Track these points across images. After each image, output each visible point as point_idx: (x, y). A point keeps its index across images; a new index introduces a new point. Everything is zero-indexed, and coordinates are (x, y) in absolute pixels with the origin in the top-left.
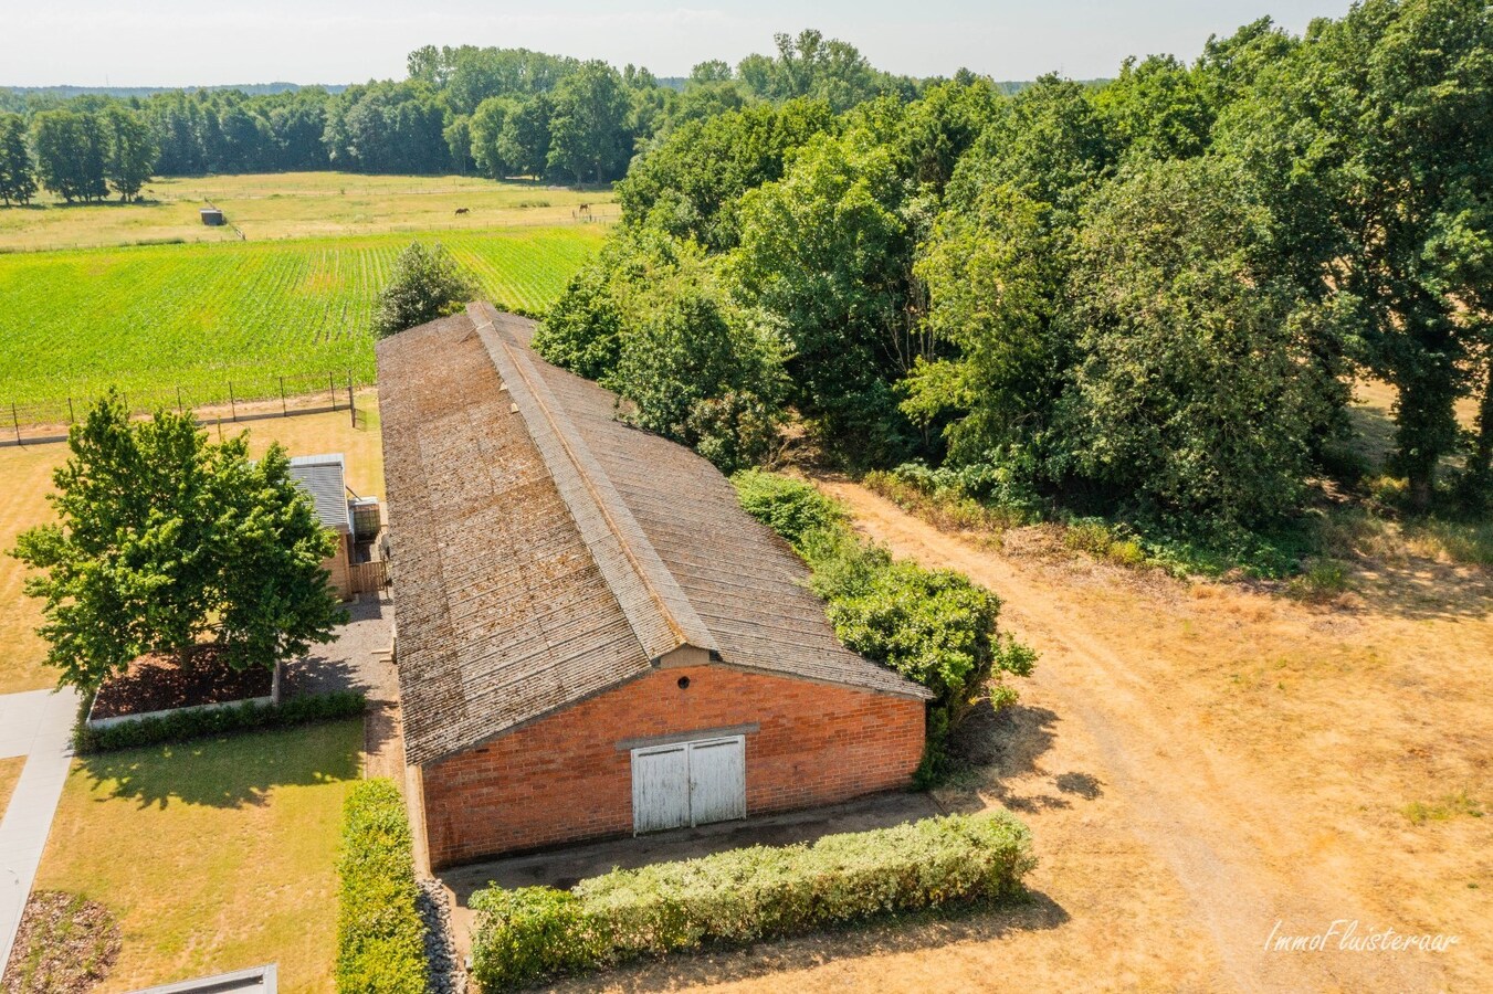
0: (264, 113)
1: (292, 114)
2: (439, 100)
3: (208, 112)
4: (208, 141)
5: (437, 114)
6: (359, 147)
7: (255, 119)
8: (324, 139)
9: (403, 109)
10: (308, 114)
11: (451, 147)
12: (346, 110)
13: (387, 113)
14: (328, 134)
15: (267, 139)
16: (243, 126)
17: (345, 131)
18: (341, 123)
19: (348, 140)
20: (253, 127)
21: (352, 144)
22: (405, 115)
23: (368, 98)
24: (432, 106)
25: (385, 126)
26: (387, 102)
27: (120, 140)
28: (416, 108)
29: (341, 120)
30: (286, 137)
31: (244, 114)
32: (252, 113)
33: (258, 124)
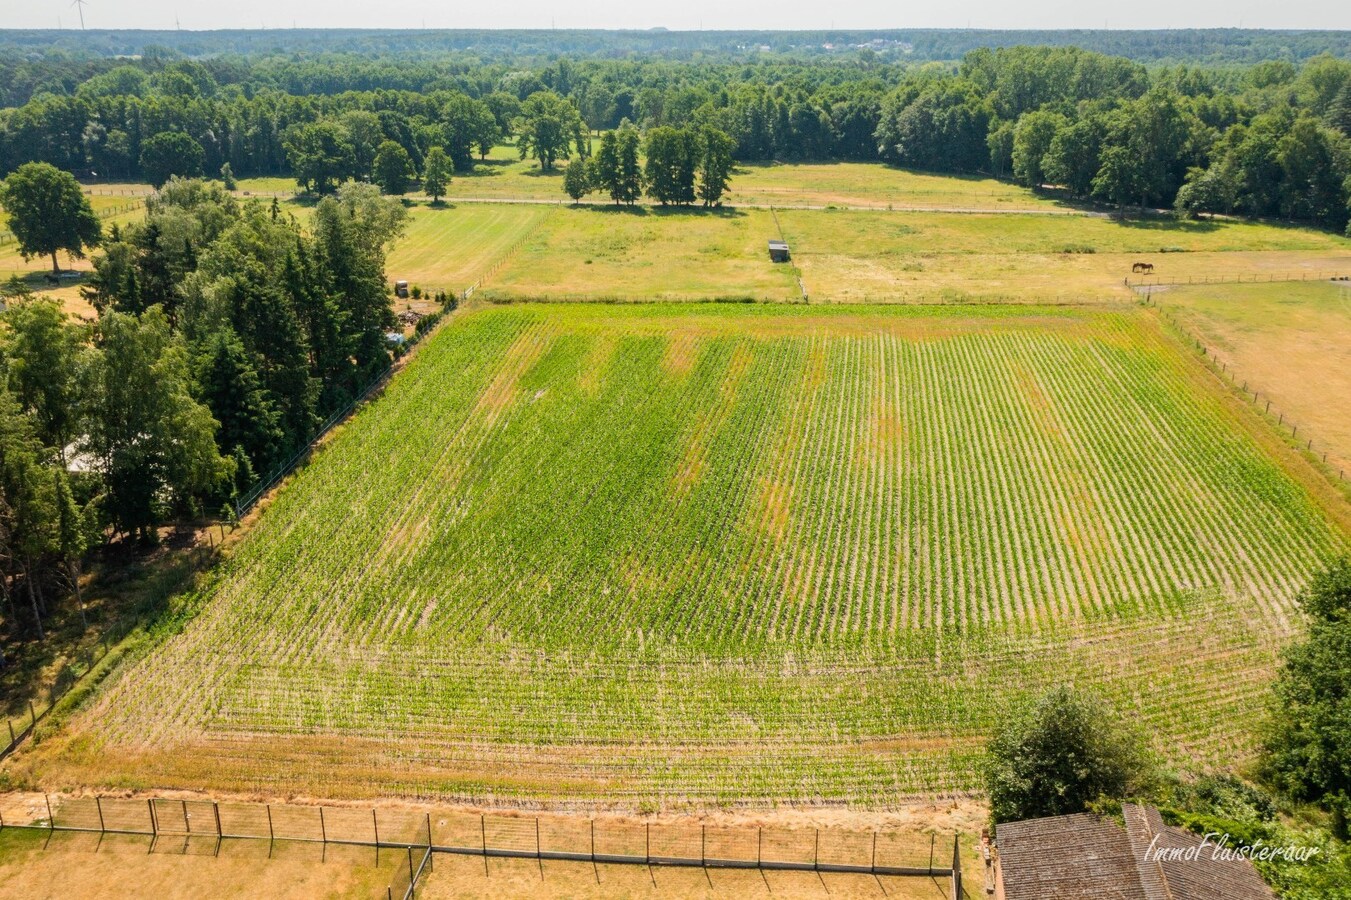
0: (827, 107)
1: (851, 108)
2: (986, 104)
3: (782, 107)
4: (778, 132)
5: (983, 119)
6: (906, 145)
7: (819, 113)
8: (876, 134)
9: (953, 114)
10: (865, 109)
11: (992, 152)
12: (900, 110)
13: (937, 115)
14: (881, 128)
15: (826, 131)
16: (808, 118)
17: (895, 130)
18: (894, 121)
19: (896, 139)
20: (817, 120)
21: (901, 142)
22: (953, 117)
23: (920, 100)
24: (980, 111)
25: (933, 127)
26: (938, 105)
27: (710, 155)
28: (965, 113)
29: (894, 118)
30: (843, 129)
31: (810, 109)
32: (817, 108)
33: (822, 117)
